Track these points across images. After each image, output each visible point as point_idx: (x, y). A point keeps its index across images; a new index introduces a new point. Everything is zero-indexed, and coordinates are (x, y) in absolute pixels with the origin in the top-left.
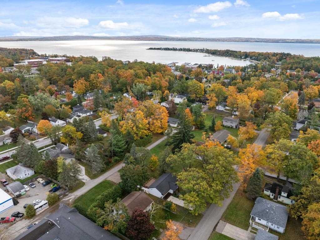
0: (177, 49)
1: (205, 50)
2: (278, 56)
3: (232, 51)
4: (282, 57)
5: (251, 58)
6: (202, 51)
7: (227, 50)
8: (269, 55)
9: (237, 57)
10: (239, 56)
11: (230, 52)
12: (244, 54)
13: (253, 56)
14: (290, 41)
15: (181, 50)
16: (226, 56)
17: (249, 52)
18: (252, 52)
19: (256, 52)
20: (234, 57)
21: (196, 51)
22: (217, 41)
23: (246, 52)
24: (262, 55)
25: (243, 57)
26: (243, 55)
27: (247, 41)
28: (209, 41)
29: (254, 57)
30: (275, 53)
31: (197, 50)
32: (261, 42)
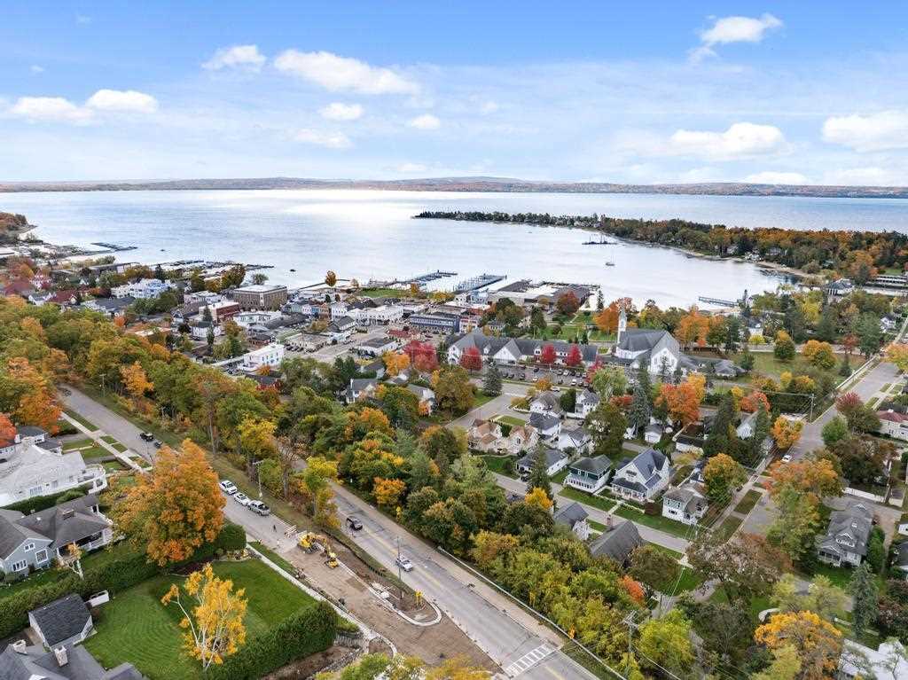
0: (507, 216)
1: (599, 220)
2: (874, 247)
3: (691, 226)
4: (892, 252)
5: (762, 253)
6: (588, 223)
7: (673, 221)
8: (836, 240)
9: (707, 249)
10: (716, 244)
11: (684, 230)
12: (736, 237)
13: (771, 247)
14: (881, 192)
15: (519, 219)
16: (667, 244)
17: (757, 231)
18: (768, 231)
19: (782, 231)
20: (698, 249)
21: (569, 222)
22: (657, 192)
23: (742, 230)
24: (809, 243)
25: (730, 251)
26: (732, 242)
27: (750, 193)
28: (634, 192)
29: (775, 252)
30: (858, 235)
31: (572, 221)
32: (793, 194)
